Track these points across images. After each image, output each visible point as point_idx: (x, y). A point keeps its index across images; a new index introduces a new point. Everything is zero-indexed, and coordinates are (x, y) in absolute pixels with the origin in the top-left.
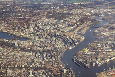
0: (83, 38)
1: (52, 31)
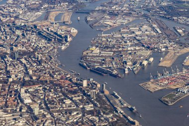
0: (74, 31)
1: (4, 20)
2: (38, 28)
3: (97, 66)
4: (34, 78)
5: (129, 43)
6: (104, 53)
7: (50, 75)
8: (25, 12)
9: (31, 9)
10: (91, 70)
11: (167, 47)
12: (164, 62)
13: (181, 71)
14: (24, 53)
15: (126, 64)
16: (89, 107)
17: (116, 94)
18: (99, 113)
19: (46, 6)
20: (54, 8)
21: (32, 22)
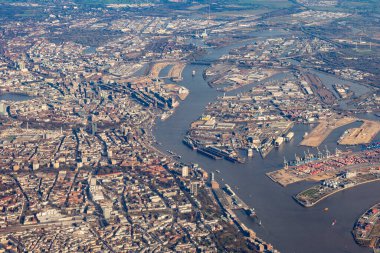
0: (184, 92)
1: (87, 75)
2: (132, 87)
3: (208, 145)
4: (114, 162)
5: (261, 110)
6: (222, 126)
7: (138, 158)
8: (119, 64)
9: (128, 60)
10: (198, 151)
11: (317, 116)
12: (310, 139)
13: (333, 153)
14: (107, 125)
15: (251, 142)
16: (185, 208)
17: (229, 188)
18: (199, 217)
19: (150, 54)
20: (161, 57)
21: (126, 78)
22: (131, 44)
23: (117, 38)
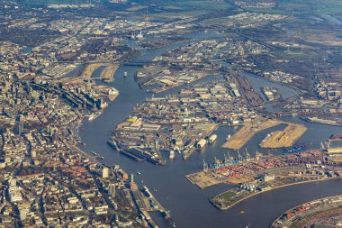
0: (114, 93)
1: (20, 75)
2: (63, 87)
3: (132, 146)
4: (37, 163)
5: (187, 112)
6: (148, 127)
7: (61, 159)
8: (53, 65)
9: (62, 60)
10: (121, 152)
11: (242, 119)
12: (233, 142)
13: (253, 156)
14: (35, 125)
15: (174, 143)
16: (102, 210)
17: (147, 190)
18: (114, 219)
19: (85, 55)
20: (94, 58)
21: (59, 79)
22: (68, 44)
23: (55, 38)
